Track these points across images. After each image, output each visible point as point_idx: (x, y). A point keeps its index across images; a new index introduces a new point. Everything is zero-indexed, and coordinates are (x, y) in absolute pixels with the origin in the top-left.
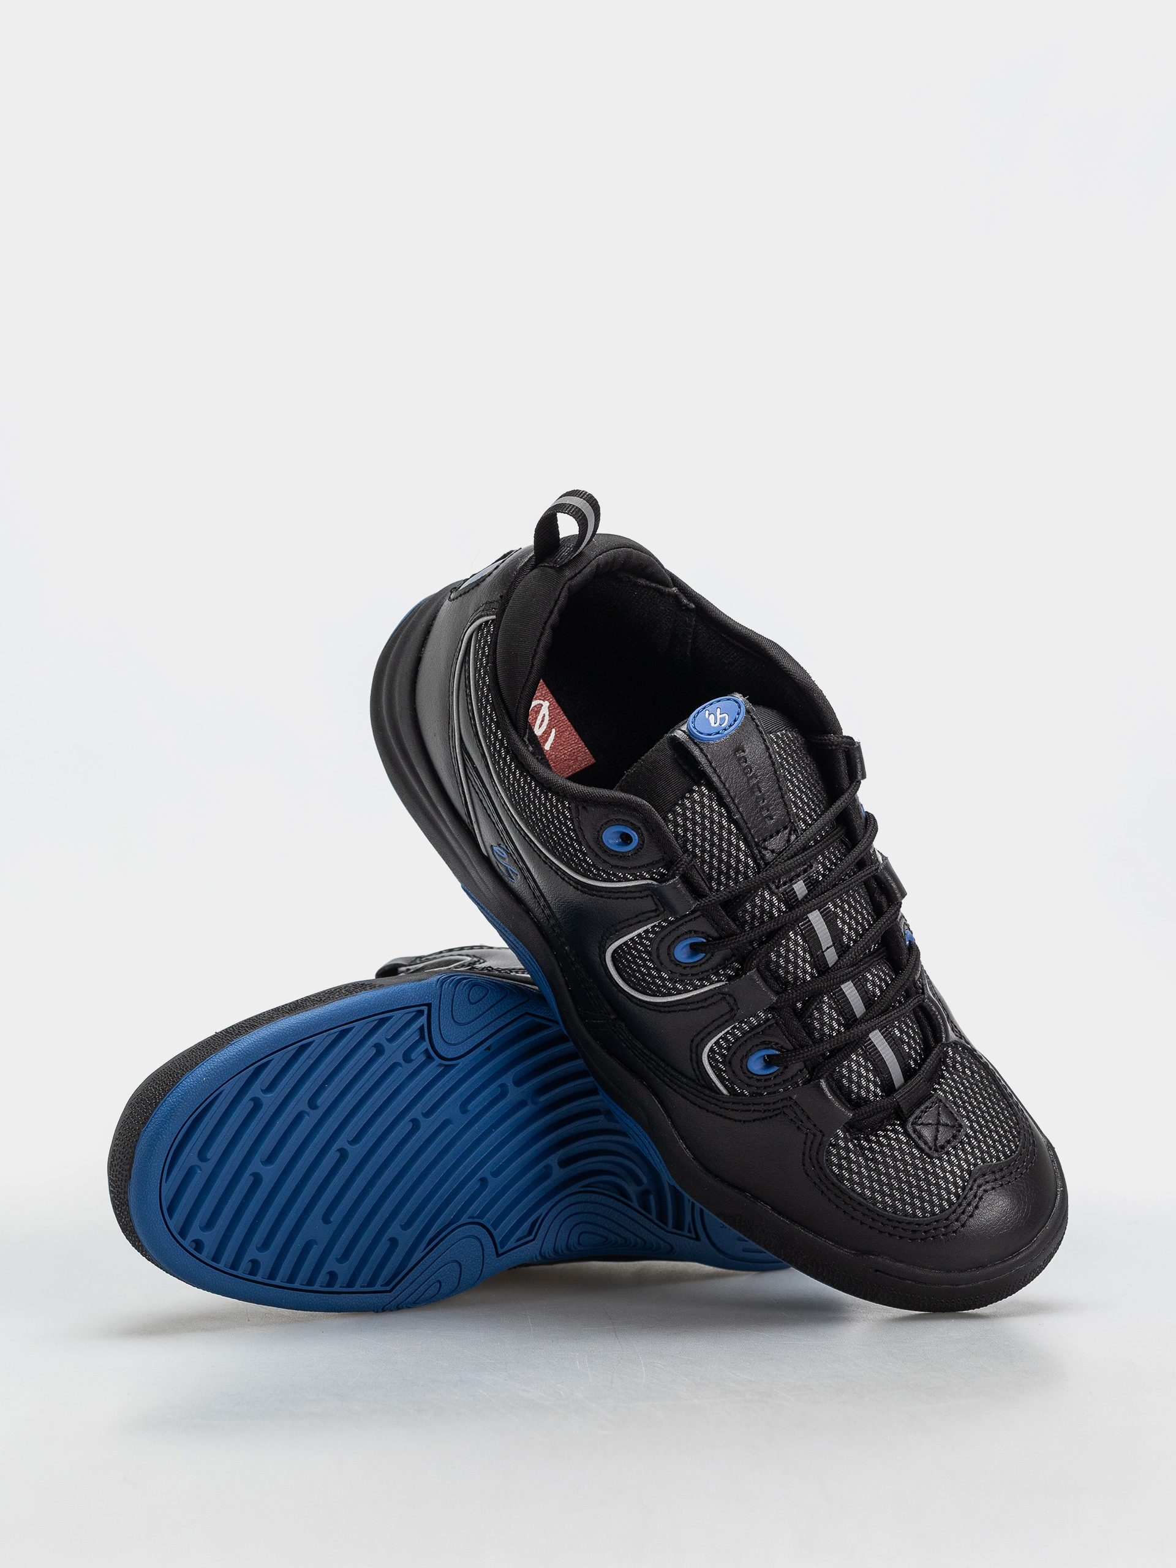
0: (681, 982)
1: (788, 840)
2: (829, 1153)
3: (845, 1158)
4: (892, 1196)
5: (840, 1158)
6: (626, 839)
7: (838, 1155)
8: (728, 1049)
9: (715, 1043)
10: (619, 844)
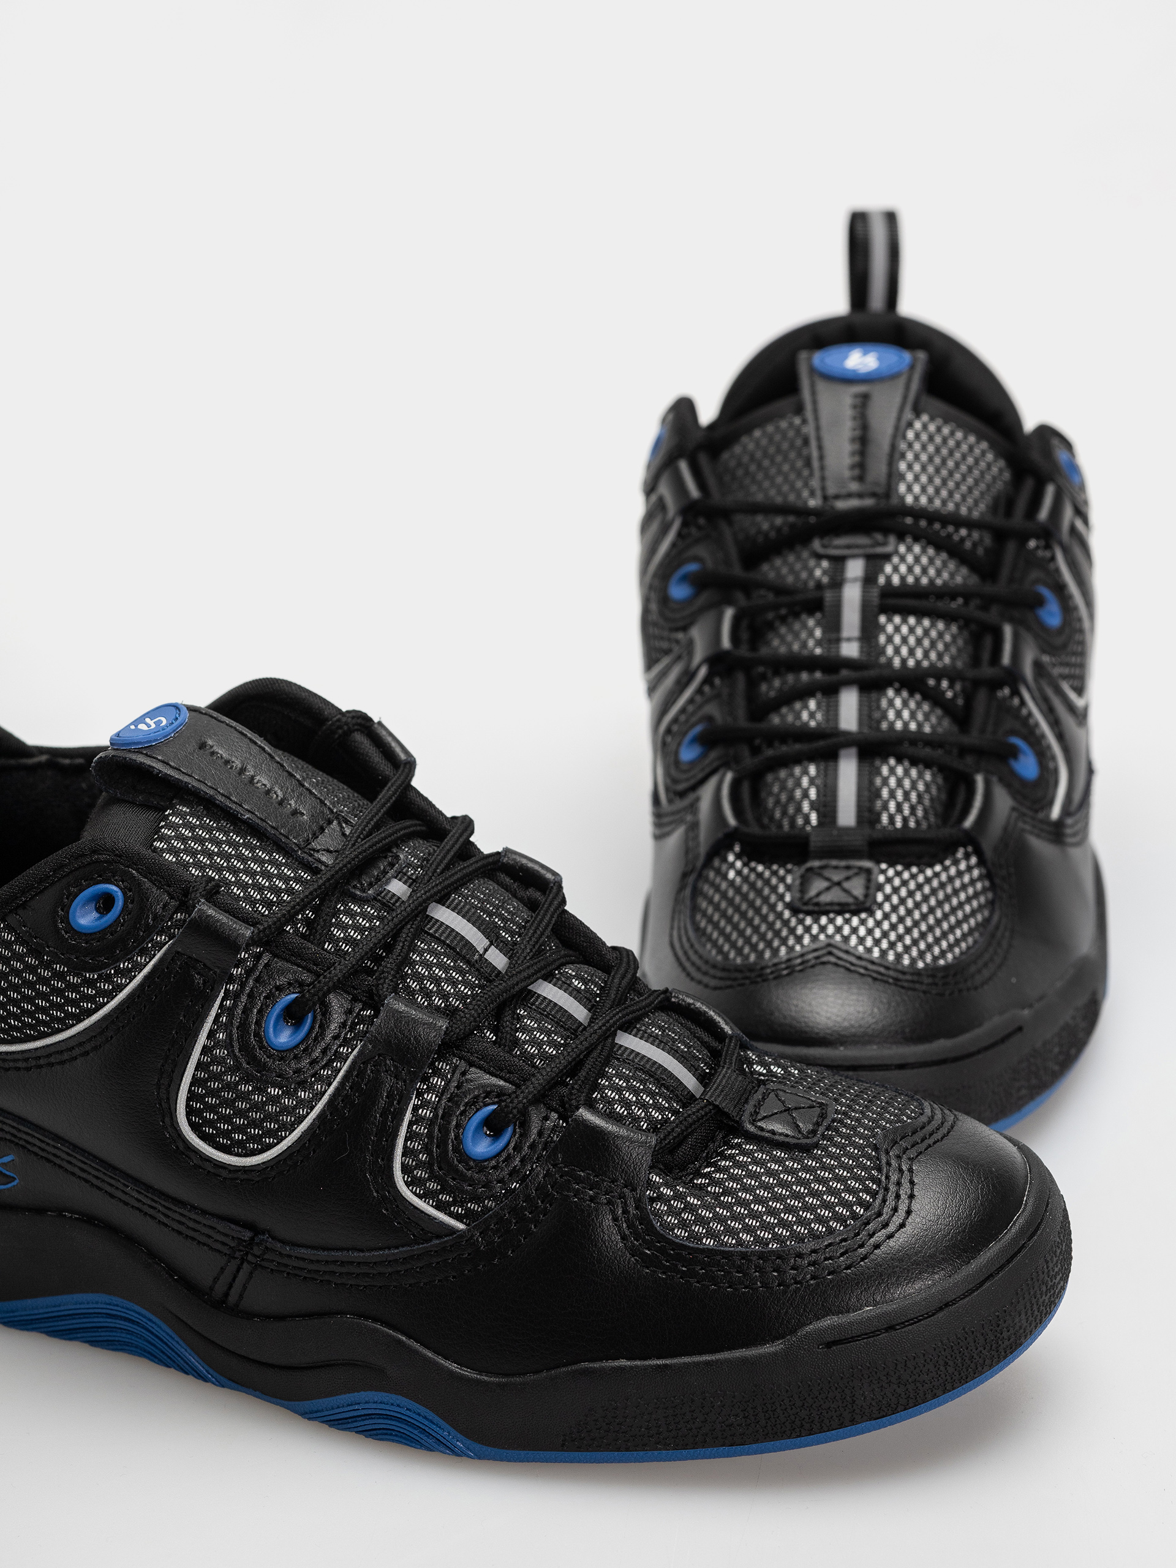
0: (303, 1085)
1: (344, 834)
2: (658, 1214)
3: (684, 1210)
4: (783, 1224)
5: (677, 1213)
6: (105, 903)
7: (672, 1211)
8: (427, 1149)
9: (404, 1154)
10: (99, 919)
